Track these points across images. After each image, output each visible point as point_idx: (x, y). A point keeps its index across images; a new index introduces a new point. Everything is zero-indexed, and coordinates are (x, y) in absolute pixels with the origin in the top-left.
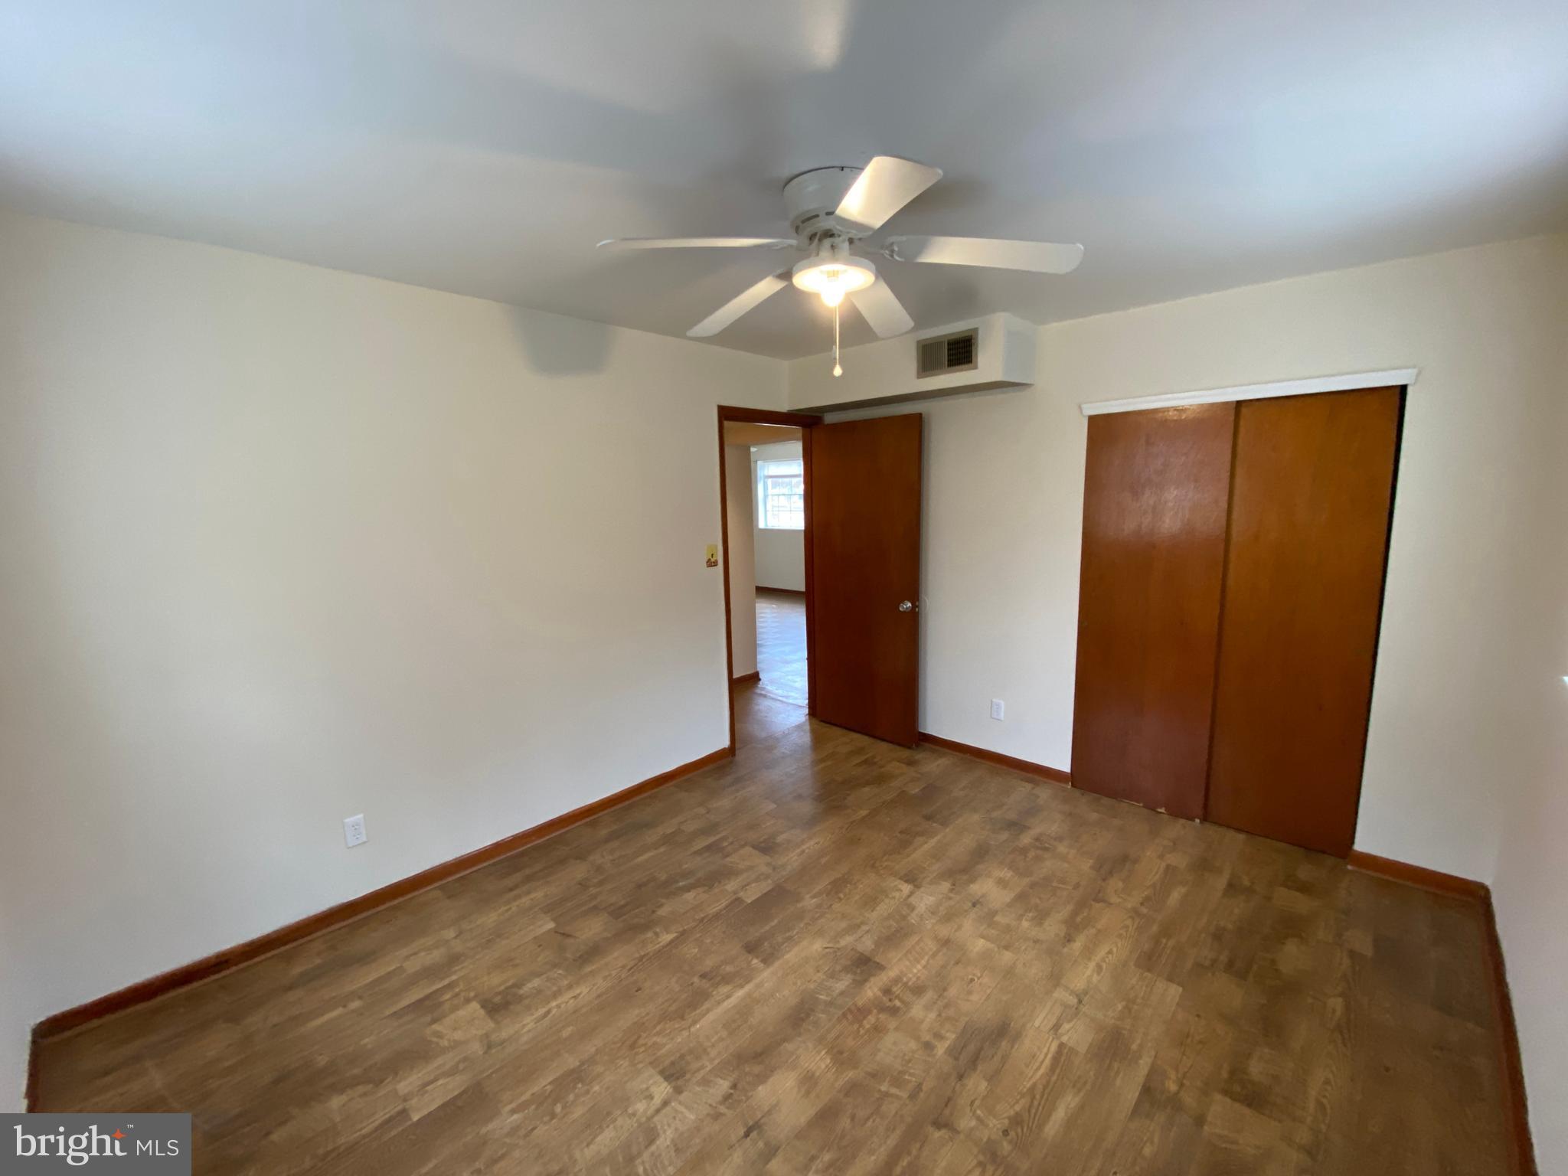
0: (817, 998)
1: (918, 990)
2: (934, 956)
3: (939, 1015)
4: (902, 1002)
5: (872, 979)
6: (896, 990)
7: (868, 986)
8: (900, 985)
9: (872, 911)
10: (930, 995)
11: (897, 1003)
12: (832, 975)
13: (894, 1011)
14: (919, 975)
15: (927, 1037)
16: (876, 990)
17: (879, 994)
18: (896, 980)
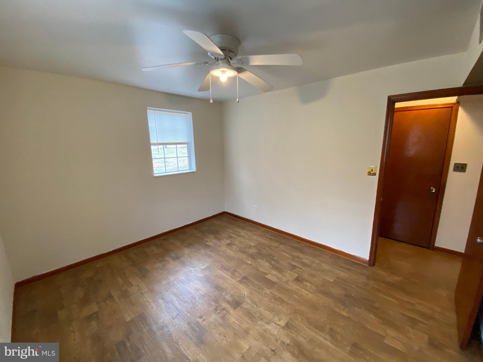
0: (224, 292)
1: (223, 318)
2: (239, 326)
3: (212, 322)
4: (219, 313)
5: (229, 306)
6: (224, 312)
7: (227, 304)
8: (226, 313)
9: (264, 309)
10: (221, 321)
11: (218, 311)
12: (232, 296)
13: (216, 310)
14: (230, 319)
15: (204, 317)
16: (225, 306)
17: (223, 307)
18: (228, 312)
